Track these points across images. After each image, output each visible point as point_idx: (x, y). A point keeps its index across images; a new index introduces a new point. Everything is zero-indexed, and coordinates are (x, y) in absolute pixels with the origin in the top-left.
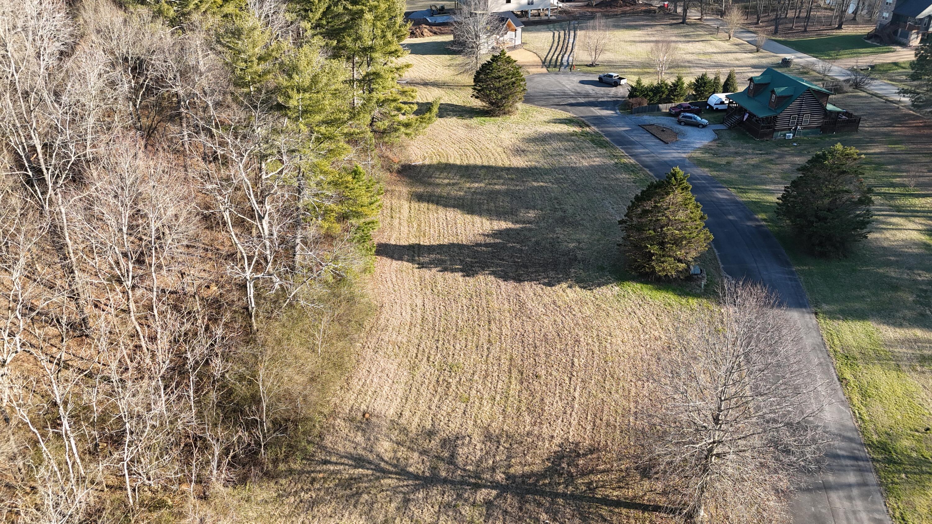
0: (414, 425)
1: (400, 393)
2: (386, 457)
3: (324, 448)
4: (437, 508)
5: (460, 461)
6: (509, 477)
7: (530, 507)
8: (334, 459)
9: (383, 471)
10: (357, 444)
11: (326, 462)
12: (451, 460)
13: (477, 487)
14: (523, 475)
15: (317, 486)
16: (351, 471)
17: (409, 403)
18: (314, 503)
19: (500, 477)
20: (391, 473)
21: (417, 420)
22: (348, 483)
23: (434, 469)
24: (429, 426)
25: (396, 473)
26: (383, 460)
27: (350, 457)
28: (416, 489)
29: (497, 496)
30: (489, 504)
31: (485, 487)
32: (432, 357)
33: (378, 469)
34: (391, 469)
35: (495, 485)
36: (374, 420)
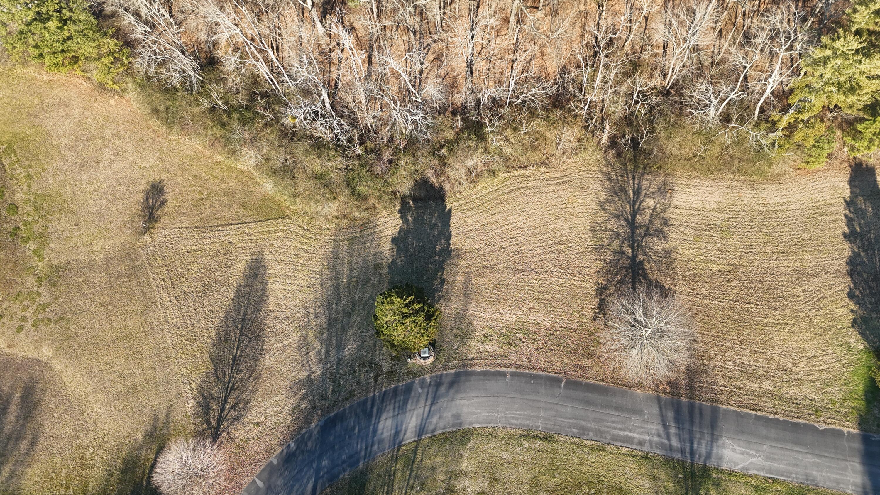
0: (671, 216)
1: (693, 206)
2: (644, 204)
3: (643, 174)
4: (616, 230)
5: (648, 239)
6: (641, 263)
7: (624, 272)
8: (636, 182)
9: (634, 205)
10: (648, 190)
11: (634, 178)
12: (647, 234)
13: (632, 247)
14: (644, 270)
15: (619, 178)
16: (631, 191)
17: (687, 211)
18: (610, 180)
19: (640, 258)
20: (634, 208)
21: (674, 217)
22: (623, 190)
23: (641, 227)
24: (669, 222)
25: (634, 210)
26: (641, 203)
27: (639, 188)
28: (626, 220)
29: (628, 257)
30: (623, 253)
31: (633, 252)
32: (733, 220)
33: (635, 202)
34: (636, 207)
35: (634, 256)
36: (668, 195)
